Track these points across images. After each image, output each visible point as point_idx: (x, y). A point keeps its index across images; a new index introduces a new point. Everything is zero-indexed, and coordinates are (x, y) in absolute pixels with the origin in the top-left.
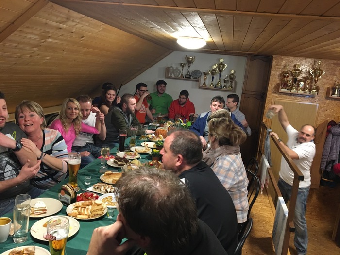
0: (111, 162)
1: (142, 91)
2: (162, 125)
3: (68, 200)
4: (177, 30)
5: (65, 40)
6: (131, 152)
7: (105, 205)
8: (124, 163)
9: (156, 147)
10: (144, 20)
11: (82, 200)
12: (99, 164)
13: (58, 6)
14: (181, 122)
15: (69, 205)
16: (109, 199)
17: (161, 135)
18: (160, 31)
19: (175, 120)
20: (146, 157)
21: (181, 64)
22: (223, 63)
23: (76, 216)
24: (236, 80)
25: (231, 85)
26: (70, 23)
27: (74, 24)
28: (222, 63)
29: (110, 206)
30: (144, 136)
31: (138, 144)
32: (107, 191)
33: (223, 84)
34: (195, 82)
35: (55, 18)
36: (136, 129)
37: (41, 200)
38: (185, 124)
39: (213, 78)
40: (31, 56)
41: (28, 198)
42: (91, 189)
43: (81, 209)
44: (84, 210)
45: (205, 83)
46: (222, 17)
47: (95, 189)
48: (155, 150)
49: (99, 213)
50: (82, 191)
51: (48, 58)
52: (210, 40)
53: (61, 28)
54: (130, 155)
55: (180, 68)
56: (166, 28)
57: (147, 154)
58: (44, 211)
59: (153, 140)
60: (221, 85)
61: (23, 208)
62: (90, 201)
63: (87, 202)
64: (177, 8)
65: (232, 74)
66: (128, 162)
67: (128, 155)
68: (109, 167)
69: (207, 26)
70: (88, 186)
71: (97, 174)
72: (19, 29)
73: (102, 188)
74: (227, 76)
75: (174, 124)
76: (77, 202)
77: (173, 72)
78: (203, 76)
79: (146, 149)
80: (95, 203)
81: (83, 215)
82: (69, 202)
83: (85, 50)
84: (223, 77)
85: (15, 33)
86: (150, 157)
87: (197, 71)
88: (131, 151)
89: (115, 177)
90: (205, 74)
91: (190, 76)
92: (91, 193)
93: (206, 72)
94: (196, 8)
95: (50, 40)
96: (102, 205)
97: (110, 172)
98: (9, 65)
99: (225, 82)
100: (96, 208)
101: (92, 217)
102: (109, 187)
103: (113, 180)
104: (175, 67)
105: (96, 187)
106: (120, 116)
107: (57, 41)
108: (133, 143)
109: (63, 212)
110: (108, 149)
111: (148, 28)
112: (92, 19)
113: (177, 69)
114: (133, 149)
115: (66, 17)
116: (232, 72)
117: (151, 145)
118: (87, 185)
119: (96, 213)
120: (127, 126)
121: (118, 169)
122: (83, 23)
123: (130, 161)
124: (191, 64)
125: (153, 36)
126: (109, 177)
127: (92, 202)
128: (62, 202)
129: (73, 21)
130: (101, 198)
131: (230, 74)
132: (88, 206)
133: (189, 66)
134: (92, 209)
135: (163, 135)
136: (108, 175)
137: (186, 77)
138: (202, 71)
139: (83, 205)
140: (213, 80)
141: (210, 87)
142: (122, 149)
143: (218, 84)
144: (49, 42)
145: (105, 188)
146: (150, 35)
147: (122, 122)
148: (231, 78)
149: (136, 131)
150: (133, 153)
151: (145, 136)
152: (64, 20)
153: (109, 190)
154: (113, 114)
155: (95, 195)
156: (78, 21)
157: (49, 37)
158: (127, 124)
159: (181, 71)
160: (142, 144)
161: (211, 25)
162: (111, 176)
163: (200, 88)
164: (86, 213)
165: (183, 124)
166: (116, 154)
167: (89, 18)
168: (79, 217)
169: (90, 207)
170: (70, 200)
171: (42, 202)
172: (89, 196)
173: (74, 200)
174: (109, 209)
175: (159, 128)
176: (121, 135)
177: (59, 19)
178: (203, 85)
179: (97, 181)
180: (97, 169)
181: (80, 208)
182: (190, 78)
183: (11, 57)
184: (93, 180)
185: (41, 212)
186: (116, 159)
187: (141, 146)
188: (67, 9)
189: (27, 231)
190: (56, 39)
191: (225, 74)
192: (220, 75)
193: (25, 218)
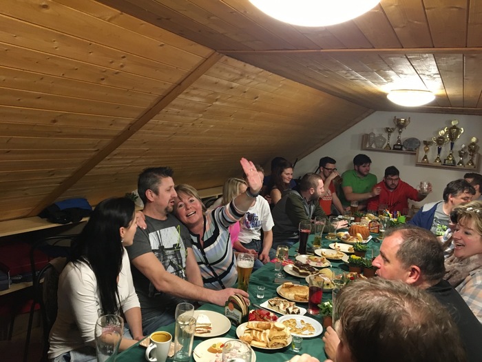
0: (289, 268)
1: (328, 169)
2: (358, 218)
3: (237, 317)
4: (392, 81)
5: (235, 102)
6: (316, 257)
7: (287, 331)
8: (309, 272)
9: (353, 251)
10: (344, 69)
11: (255, 320)
12: (272, 270)
13: (233, 59)
14: (389, 216)
15: (239, 324)
16: (291, 323)
17: (359, 235)
18: (363, 84)
19: (377, 213)
20: (340, 266)
21: (388, 129)
22: (458, 127)
23: (250, 343)
24: (479, 152)
25: (471, 161)
26: (244, 81)
27: (249, 81)
28: (455, 127)
29: (294, 334)
30: (333, 234)
31: (325, 245)
32: (288, 311)
33: (458, 159)
34: (409, 156)
35: (227, 75)
36: (322, 223)
37: (204, 314)
38: (395, 220)
39: (439, 150)
40: (193, 125)
41: (191, 308)
42: (265, 305)
43: (256, 333)
44: (260, 335)
45: (425, 157)
46: (473, 57)
47: (271, 305)
48: (354, 257)
49: (281, 341)
50: (255, 307)
51: (212, 126)
52: (441, 92)
53: (232, 88)
54: (316, 260)
55: (385, 135)
56: (375, 79)
57: (341, 261)
58: (208, 328)
59: (348, 241)
60: (454, 161)
61: (184, 322)
62: (267, 323)
63: (264, 324)
64: (403, 50)
65: (473, 144)
66: (314, 270)
67: (312, 260)
68: (287, 276)
69: (441, 72)
70: (261, 301)
71: (271, 284)
72: (185, 91)
73: (282, 306)
74: (463, 146)
75: (376, 218)
76: (250, 322)
77: (374, 142)
78: (423, 147)
79: (339, 254)
80: (275, 327)
81: (259, 341)
82: (240, 321)
83: (257, 114)
84: (457, 148)
85: (180, 96)
86: (346, 267)
87: (414, 139)
88: (316, 255)
89: (297, 292)
90: (427, 143)
91: (402, 146)
92: (267, 312)
93: (428, 140)
94: (434, 47)
95: (217, 103)
96: (284, 330)
97: (291, 284)
98: (168, 136)
99: (461, 156)
100: (276, 334)
101: (272, 346)
102: (290, 306)
103: (296, 295)
104: (377, 133)
105: (272, 303)
106: (299, 204)
107: (225, 104)
108: (318, 243)
109: (232, 334)
110: (286, 249)
111: (346, 80)
112: (271, 74)
113: (381, 136)
114: (318, 252)
115: (240, 73)
116: (474, 140)
117: (345, 248)
118: (259, 299)
119: (277, 341)
120: (307, 217)
121: (301, 280)
122: (259, 79)
123: (316, 270)
124: (404, 129)
125: (350, 92)
126: (290, 291)
127: (270, 326)
128: (230, 319)
129: (248, 78)
130: (280, 319)
131: (469, 144)
132: (265, 330)
133: (400, 132)
134: (271, 335)
135: (363, 234)
136: (288, 287)
137: (394, 149)
138: (422, 139)
139: (258, 327)
140: (439, 152)
141: (435, 164)
142: (302, 251)
143: (448, 159)
144: (217, 106)
145: (285, 305)
146: (346, 90)
147: (301, 212)
148: (471, 150)
149: (322, 226)
150: (319, 259)
151: (335, 233)
152: (237, 77)
153: (291, 310)
154: (289, 201)
155: (272, 314)
156: (253, 77)
157: (217, 100)
158: (307, 215)
159: (387, 139)
160: (332, 245)
161: (451, 71)
162: (292, 288)
163: (418, 165)
164: (263, 339)
165: (392, 219)
166: (295, 257)
167: (268, 72)
168: (255, 344)
169: (268, 331)
170: (240, 318)
171: (205, 316)
172: (264, 315)
173: (246, 319)
174: (295, 338)
175: (354, 224)
176: (303, 231)
177: (231, 76)
178: (423, 160)
179: (272, 295)
180: (270, 278)
181: (254, 331)
182: (401, 149)
183: (171, 126)
184: (267, 292)
185: (205, 330)
186: (296, 265)
187: (330, 248)
188: (243, 63)
189: (190, 355)
190: (224, 102)
191: (460, 144)
192: (452, 145)
193: (188, 336)
